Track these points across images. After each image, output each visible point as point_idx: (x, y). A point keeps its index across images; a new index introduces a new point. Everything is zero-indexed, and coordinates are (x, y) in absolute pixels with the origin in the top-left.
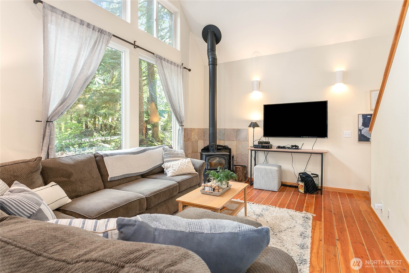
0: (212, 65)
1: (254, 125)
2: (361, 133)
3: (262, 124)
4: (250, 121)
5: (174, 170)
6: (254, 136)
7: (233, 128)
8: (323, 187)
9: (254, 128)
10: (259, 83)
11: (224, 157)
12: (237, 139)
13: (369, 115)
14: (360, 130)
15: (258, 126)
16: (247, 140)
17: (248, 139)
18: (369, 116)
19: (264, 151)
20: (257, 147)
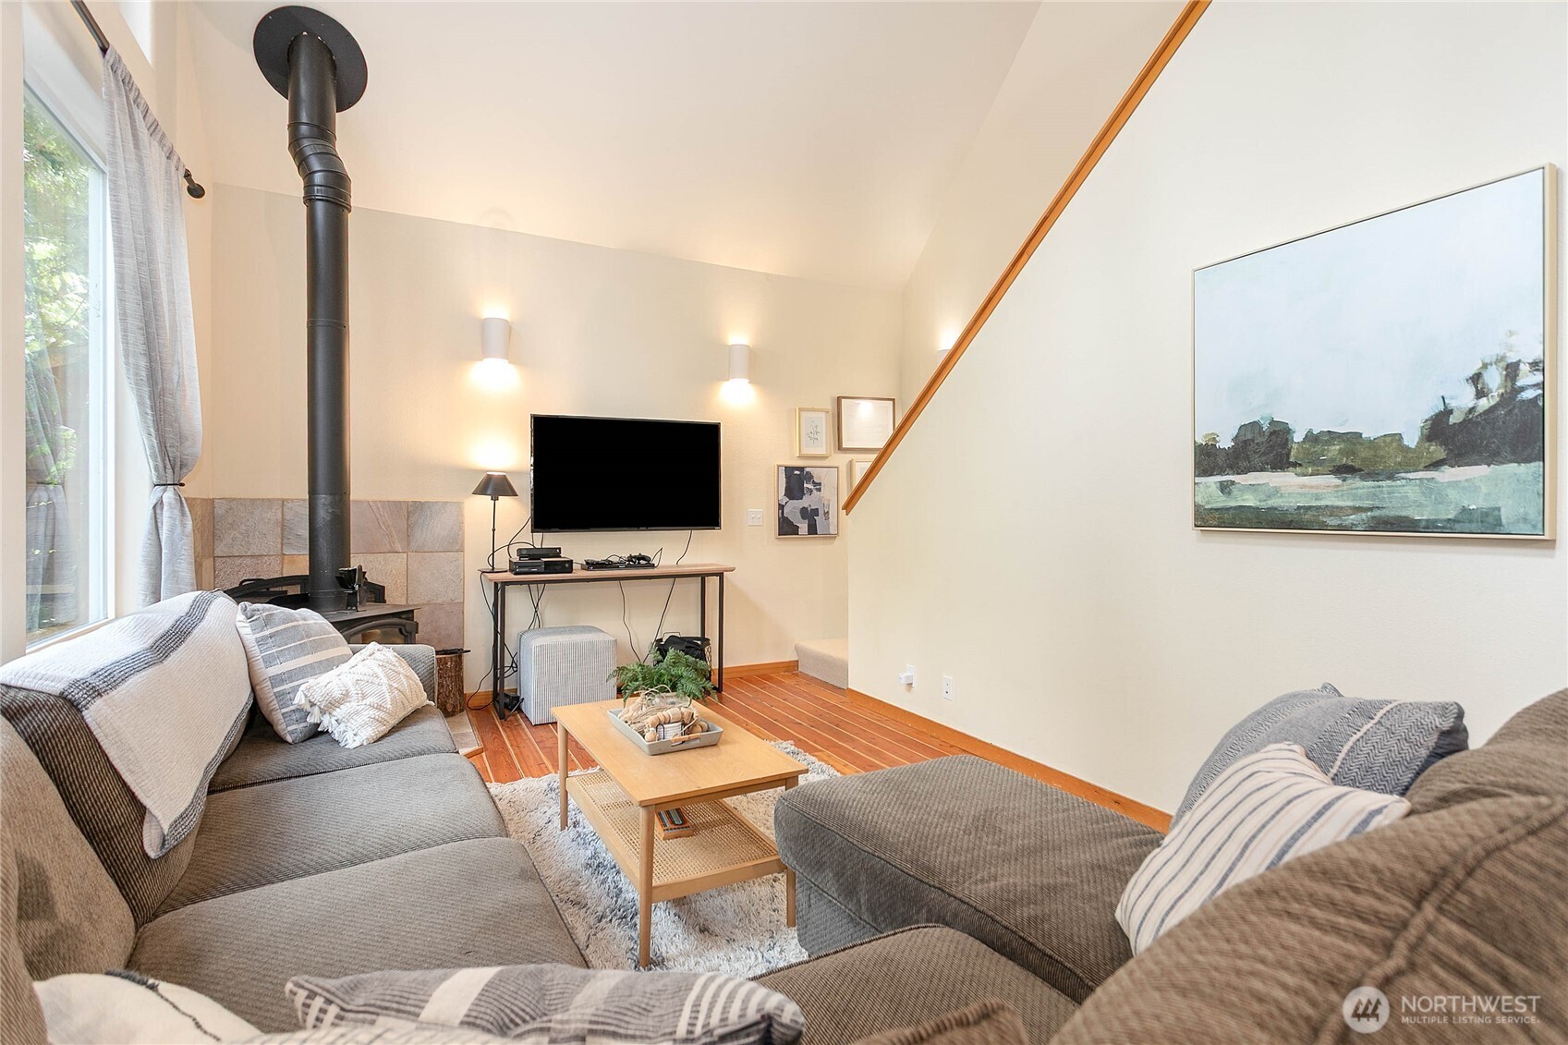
0: (327, 204)
1: (496, 487)
2: (783, 513)
3: (525, 484)
4: (476, 472)
5: (379, 708)
6: (494, 530)
7: (391, 499)
8: (724, 671)
9: (495, 499)
10: (508, 328)
11: (404, 626)
12: (408, 545)
13: (797, 468)
14: (781, 507)
15: (510, 492)
16: (455, 544)
17: (463, 542)
18: (797, 472)
19: (528, 583)
20: (526, 570)
